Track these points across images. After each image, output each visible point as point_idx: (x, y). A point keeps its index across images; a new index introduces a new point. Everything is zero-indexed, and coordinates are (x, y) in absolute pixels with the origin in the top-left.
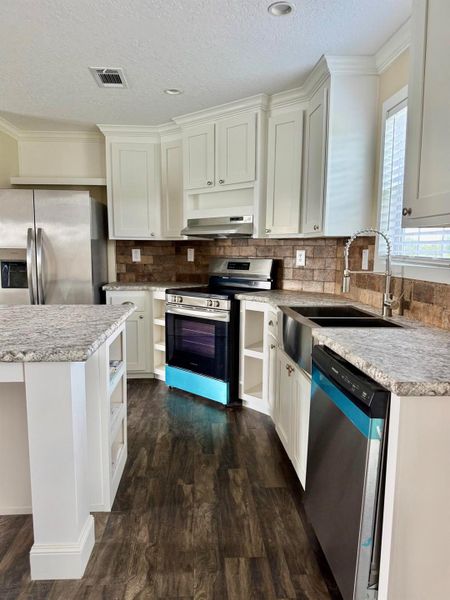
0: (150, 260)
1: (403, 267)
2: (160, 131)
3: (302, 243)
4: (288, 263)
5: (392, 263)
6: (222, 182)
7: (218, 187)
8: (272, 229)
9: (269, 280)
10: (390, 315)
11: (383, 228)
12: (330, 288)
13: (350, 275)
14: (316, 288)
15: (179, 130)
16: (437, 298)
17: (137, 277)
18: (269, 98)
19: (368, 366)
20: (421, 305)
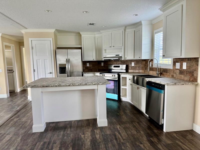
0: (91, 66)
1: (160, 66)
2: (95, 33)
3: (133, 61)
4: (130, 65)
5: (158, 65)
6: (114, 46)
7: (112, 48)
8: (127, 58)
9: (125, 70)
10: (158, 76)
11: (155, 57)
12: (141, 71)
13: (149, 68)
14: (137, 71)
15: (101, 33)
16: (168, 71)
17: (88, 70)
18: (126, 27)
19: (161, 82)
20: (165, 73)
